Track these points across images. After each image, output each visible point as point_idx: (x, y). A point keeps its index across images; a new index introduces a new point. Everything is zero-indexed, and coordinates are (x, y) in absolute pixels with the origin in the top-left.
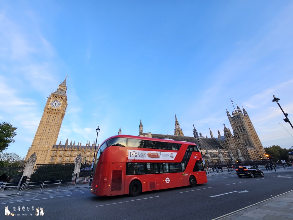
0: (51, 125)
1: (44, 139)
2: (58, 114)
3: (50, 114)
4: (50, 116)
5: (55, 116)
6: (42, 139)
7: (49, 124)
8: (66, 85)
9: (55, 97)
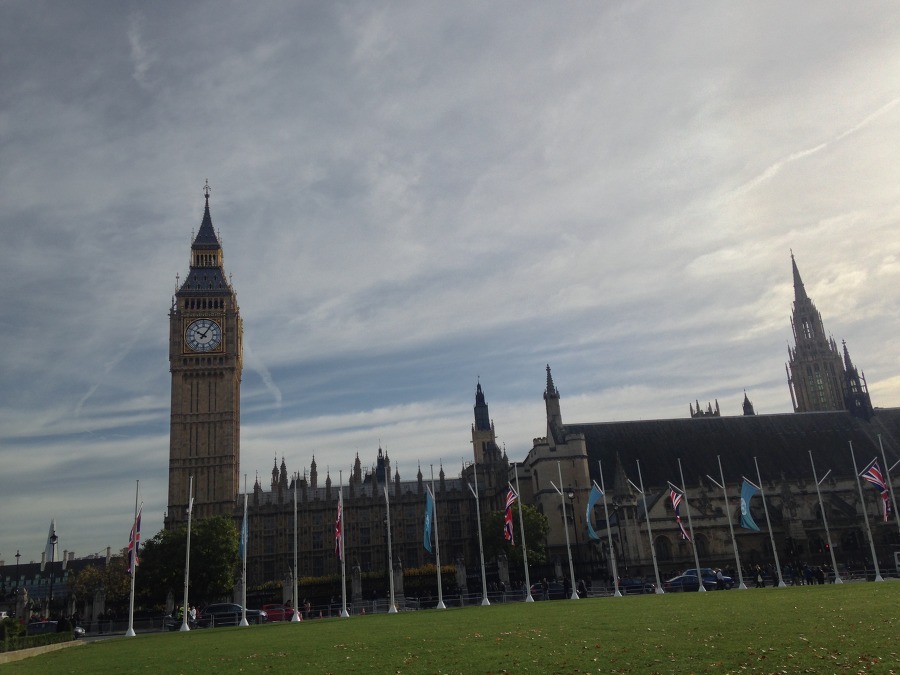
0: (209, 423)
2: (222, 374)
3: (195, 381)
4: (195, 386)
7: (201, 419)
8: (216, 235)
9: (193, 304)
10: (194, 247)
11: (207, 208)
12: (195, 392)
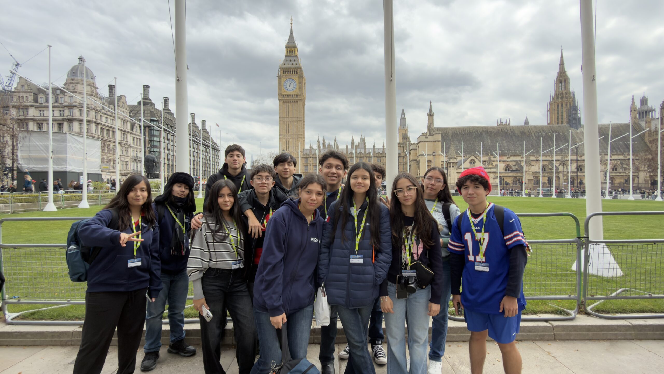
0: (293, 121)
1: (290, 142)
2: (297, 102)
3: (287, 104)
4: (287, 106)
5: (294, 107)
6: (288, 142)
7: (290, 119)
8: (295, 41)
9: (286, 71)
10: (286, 47)
11: (291, 29)
12: (287, 109)
